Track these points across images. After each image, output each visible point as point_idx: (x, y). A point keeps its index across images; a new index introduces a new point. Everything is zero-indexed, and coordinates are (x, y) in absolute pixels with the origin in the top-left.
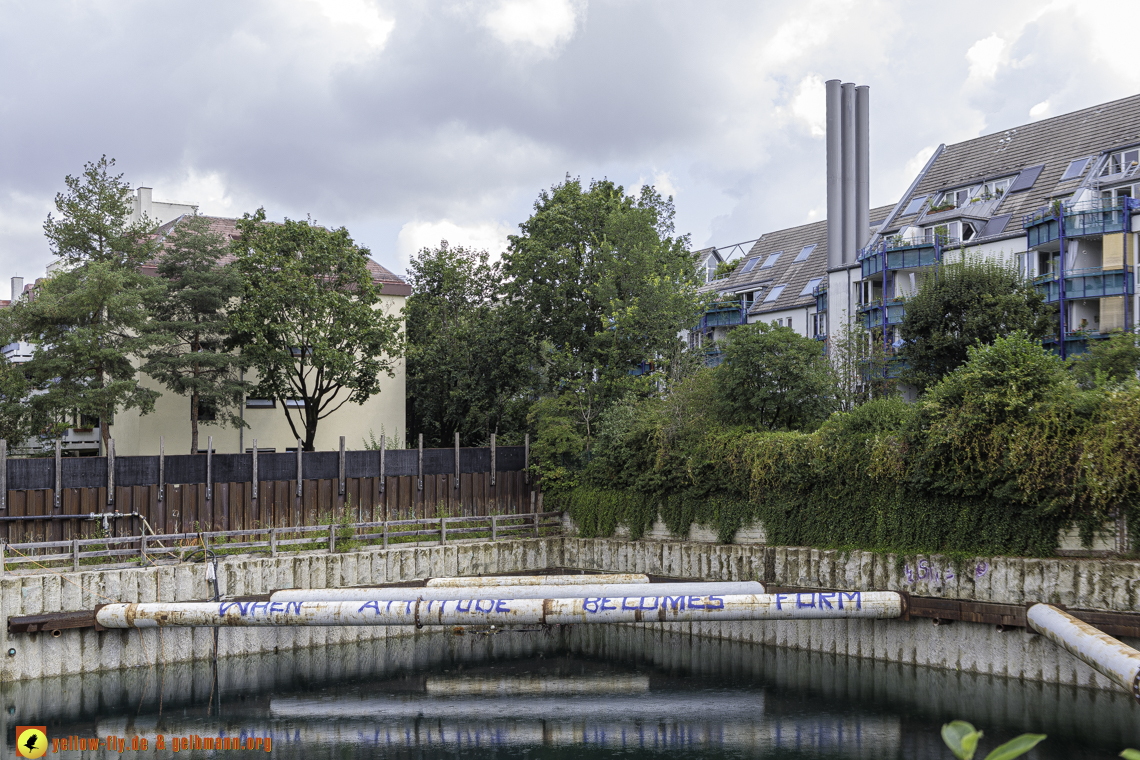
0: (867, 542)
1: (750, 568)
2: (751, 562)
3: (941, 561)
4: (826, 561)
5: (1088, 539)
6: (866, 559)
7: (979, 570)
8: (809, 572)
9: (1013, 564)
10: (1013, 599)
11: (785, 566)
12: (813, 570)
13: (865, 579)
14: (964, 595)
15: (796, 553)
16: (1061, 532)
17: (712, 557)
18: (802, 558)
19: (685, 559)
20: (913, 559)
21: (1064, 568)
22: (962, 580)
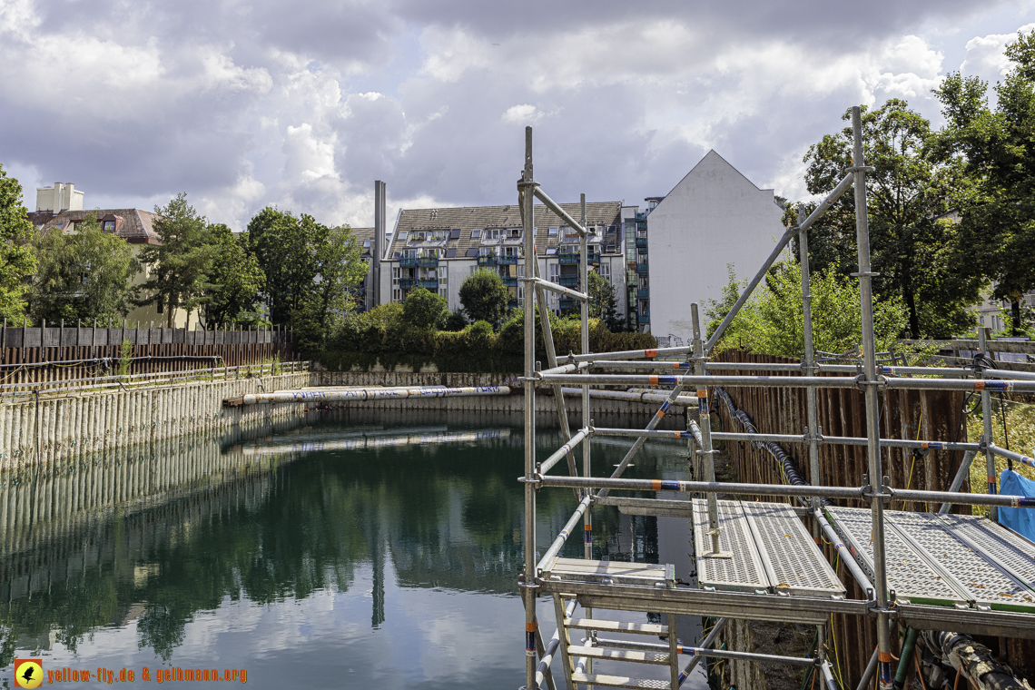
0: (488, 371)
1: (434, 381)
2: (435, 379)
4: (471, 377)
6: (489, 376)
8: (463, 381)
11: (452, 380)
12: (465, 381)
13: (489, 383)
15: (457, 375)
17: (414, 378)
18: (460, 377)
19: (399, 379)
20: (509, 375)
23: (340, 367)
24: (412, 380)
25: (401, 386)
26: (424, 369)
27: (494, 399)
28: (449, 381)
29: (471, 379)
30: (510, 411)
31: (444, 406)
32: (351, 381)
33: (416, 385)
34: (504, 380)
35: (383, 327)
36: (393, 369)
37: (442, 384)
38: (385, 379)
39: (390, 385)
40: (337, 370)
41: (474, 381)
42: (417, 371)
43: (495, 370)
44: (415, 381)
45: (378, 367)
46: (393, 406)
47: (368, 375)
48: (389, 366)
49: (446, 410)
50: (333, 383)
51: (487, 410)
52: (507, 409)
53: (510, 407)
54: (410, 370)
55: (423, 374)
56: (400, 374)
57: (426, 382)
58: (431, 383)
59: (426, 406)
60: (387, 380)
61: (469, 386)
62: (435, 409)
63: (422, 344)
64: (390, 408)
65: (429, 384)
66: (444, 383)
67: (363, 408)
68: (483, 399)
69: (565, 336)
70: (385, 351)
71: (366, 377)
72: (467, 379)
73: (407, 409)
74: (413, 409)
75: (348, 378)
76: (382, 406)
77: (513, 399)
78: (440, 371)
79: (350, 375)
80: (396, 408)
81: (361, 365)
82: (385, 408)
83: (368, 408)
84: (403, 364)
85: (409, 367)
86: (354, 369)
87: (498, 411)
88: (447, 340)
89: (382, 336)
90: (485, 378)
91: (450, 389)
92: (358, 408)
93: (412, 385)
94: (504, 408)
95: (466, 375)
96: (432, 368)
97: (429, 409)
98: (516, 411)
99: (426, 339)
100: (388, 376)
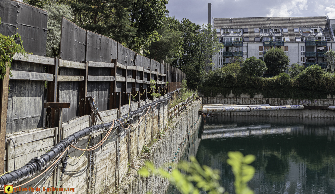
0: (291, 97)
1: (263, 102)
2: (263, 101)
3: (308, 100)
4: (282, 100)
5: (332, 96)
6: (292, 100)
7: (315, 101)
8: (278, 102)
9: (322, 100)
10: (322, 105)
11: (272, 102)
12: (279, 102)
13: (291, 103)
14: (313, 105)
15: (275, 99)
16: (328, 95)
17: (252, 100)
18: (276, 100)
20: (302, 100)
21: (331, 101)
22: (312, 103)
23: (211, 94)
24: (251, 101)
25: (245, 104)
26: (256, 96)
27: (294, 111)
28: (270, 102)
29: (282, 102)
30: (302, 117)
31: (268, 114)
32: (218, 101)
33: (253, 104)
34: (299, 102)
35: (235, 75)
36: (239, 96)
37: (267, 104)
38: (236, 101)
39: (239, 104)
40: (210, 96)
41: (284, 103)
42: (252, 97)
43: (295, 97)
44: (252, 102)
45: (231, 95)
46: (241, 114)
47: (228, 98)
48: (237, 94)
49: (269, 116)
50: (209, 103)
51: (290, 117)
52: (301, 116)
53: (302, 115)
54: (249, 96)
55: (257, 99)
56: (245, 99)
57: (258, 102)
58: (261, 103)
59: (258, 114)
60: (238, 101)
61: (281, 105)
62: (263, 116)
63: (255, 84)
64: (239, 115)
65: (260, 104)
66: (268, 103)
67: (225, 115)
68: (288, 111)
69: (331, 81)
70: (236, 87)
71: (226, 100)
72: (280, 101)
73: (248, 116)
74: (251, 116)
75: (216, 100)
76: (235, 114)
77: (304, 111)
78: (265, 97)
79: (218, 99)
80: (242, 115)
81: (223, 94)
82: (236, 115)
83: (228, 115)
84: (244, 94)
85: (248, 95)
86: (219, 96)
87: (296, 117)
88: (268, 82)
89: (234, 79)
90: (290, 101)
91: (272, 107)
92: (222, 115)
93: (251, 104)
94: (299, 116)
95: (279, 99)
96: (260, 96)
97: (260, 116)
98: (305, 117)
99: (258, 81)
100: (238, 99)
